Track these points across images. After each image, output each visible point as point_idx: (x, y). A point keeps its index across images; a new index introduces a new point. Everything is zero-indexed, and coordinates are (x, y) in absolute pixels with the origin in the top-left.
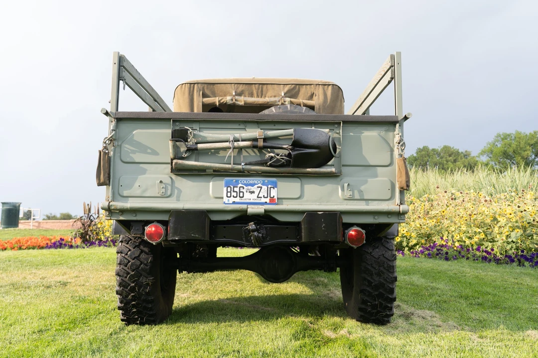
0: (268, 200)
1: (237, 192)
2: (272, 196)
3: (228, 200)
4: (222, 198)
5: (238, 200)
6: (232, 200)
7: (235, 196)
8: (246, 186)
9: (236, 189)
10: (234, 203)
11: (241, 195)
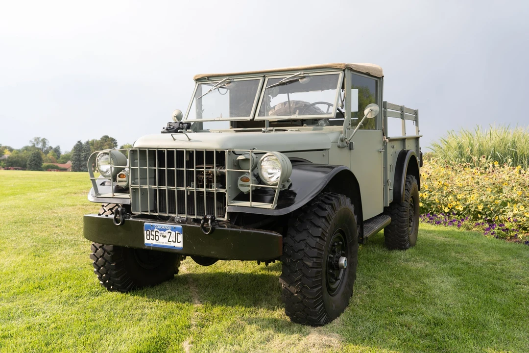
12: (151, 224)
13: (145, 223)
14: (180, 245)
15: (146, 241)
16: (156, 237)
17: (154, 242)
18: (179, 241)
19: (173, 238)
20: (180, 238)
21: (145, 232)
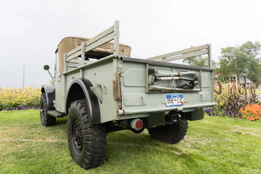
0: (180, 104)
1: (171, 100)
2: (182, 102)
3: (168, 105)
4: (166, 104)
5: (171, 104)
6: (170, 104)
7: (170, 102)
8: (174, 98)
9: (171, 99)
10: (170, 106)
11: (172, 102)
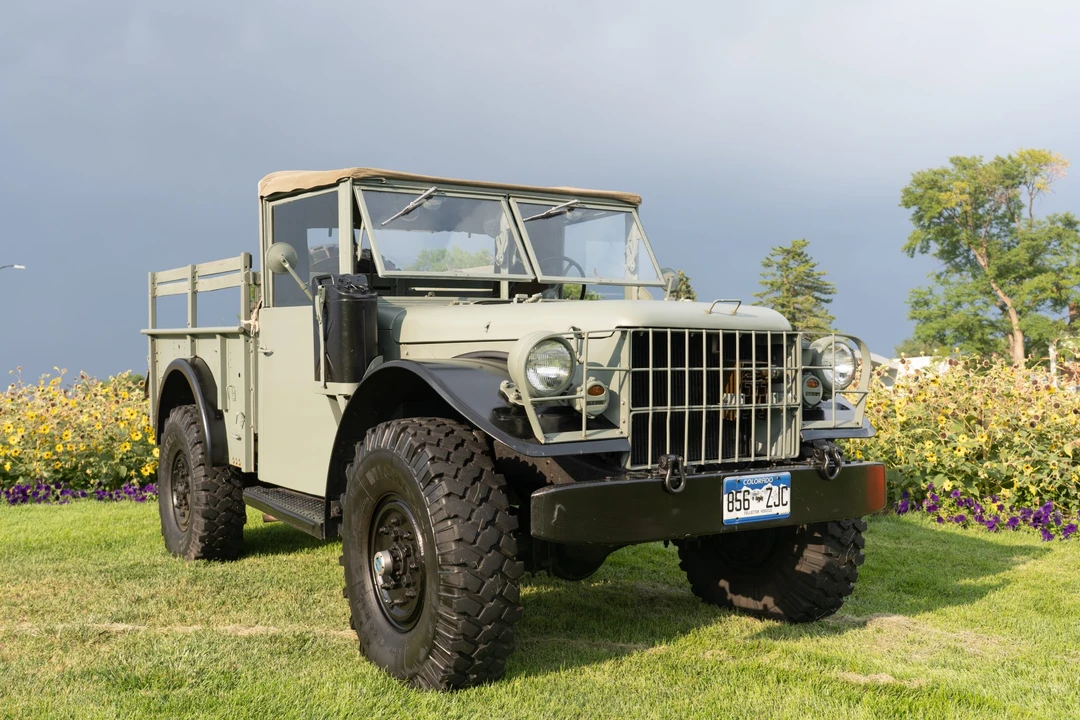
12: (737, 478)
13: (726, 479)
14: (786, 510)
15: (727, 516)
16: (745, 504)
17: (742, 514)
18: (784, 502)
19: (774, 499)
20: (787, 496)
21: (725, 497)
